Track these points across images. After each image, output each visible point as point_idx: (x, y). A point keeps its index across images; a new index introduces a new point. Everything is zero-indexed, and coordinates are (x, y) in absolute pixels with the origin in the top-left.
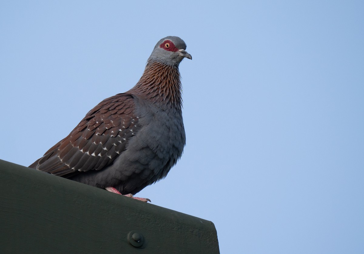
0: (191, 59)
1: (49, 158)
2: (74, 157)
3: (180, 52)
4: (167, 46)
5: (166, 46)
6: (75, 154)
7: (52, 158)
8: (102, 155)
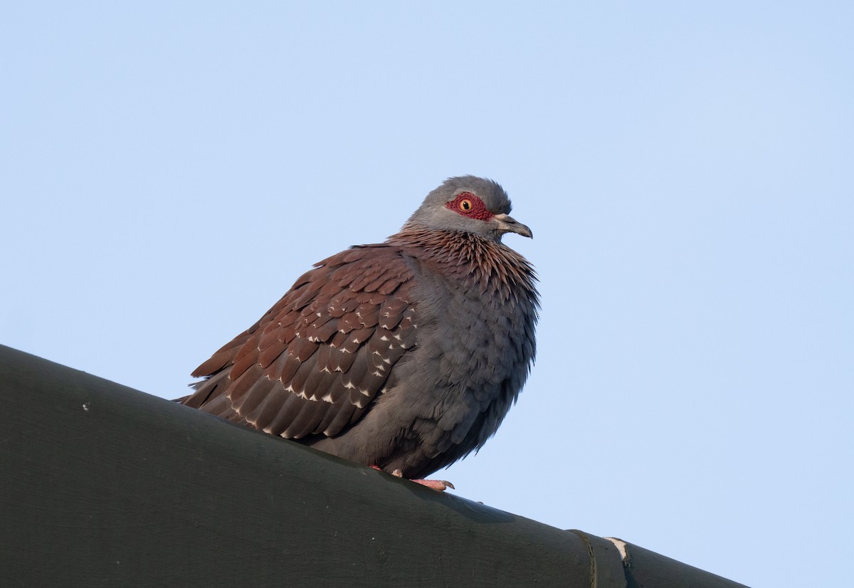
0: (531, 236)
1: (207, 399)
2: (266, 401)
3: (499, 219)
4: (466, 206)
5: (463, 207)
6: (269, 395)
7: (215, 402)
8: (334, 398)
